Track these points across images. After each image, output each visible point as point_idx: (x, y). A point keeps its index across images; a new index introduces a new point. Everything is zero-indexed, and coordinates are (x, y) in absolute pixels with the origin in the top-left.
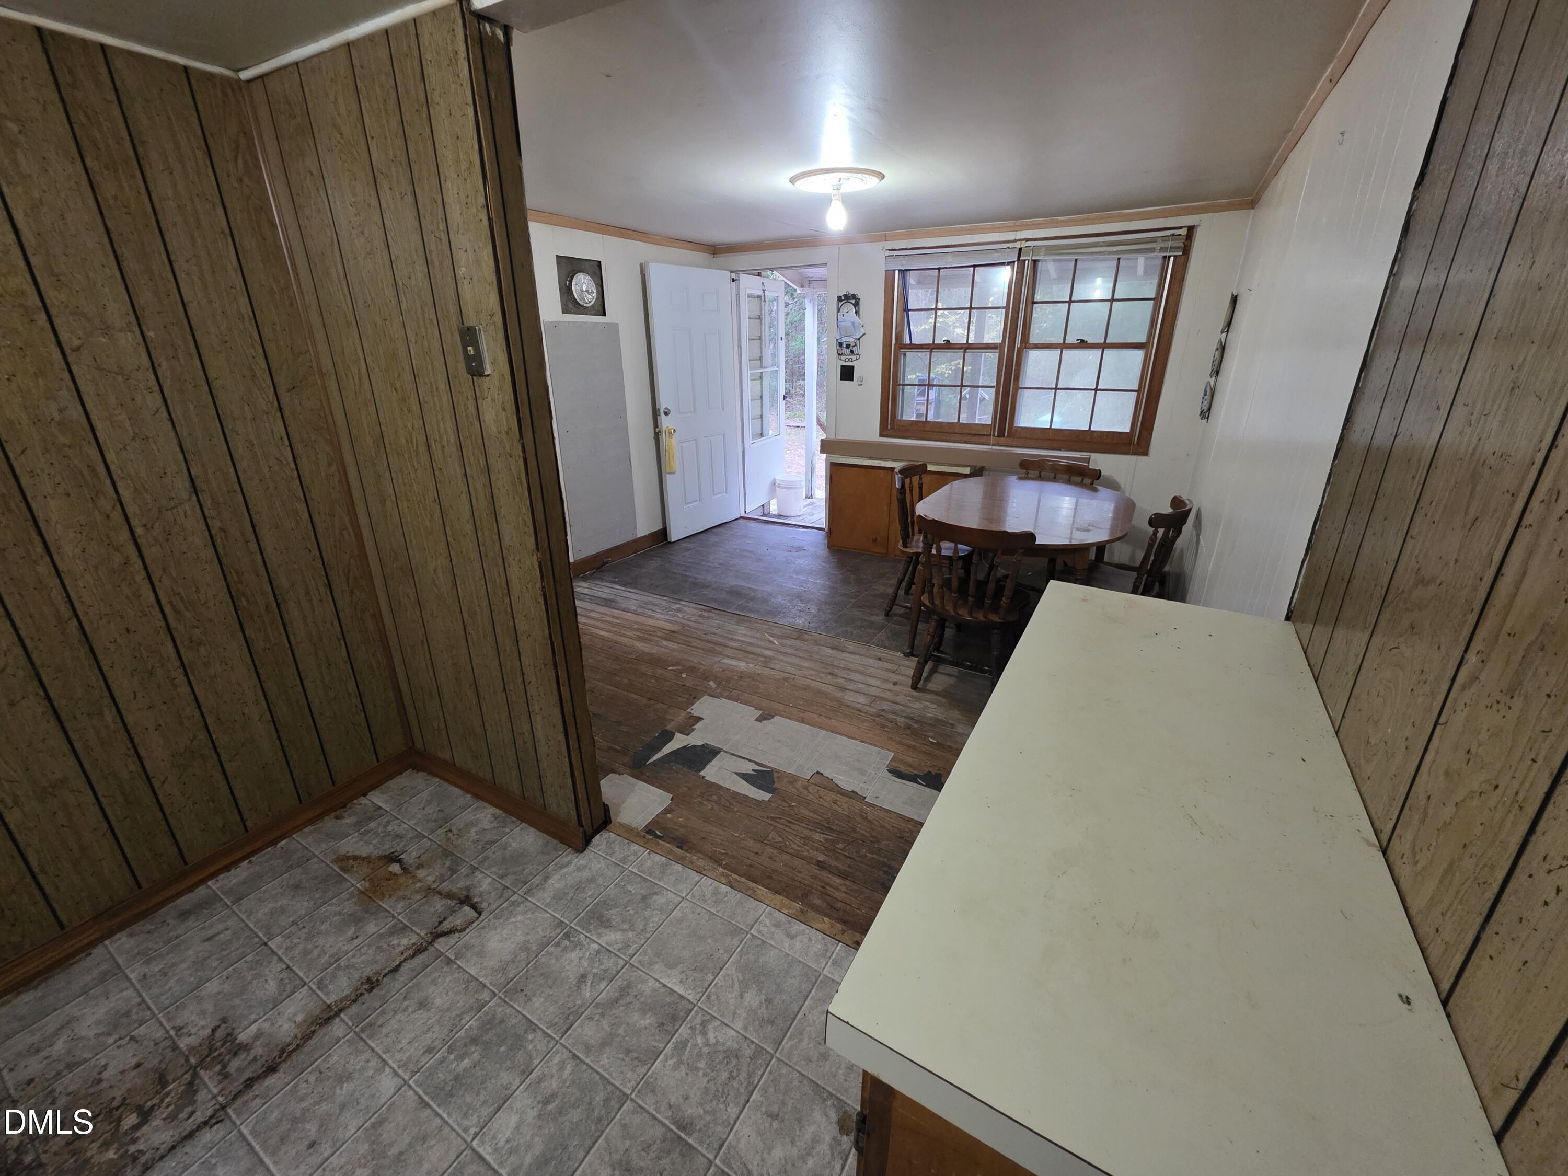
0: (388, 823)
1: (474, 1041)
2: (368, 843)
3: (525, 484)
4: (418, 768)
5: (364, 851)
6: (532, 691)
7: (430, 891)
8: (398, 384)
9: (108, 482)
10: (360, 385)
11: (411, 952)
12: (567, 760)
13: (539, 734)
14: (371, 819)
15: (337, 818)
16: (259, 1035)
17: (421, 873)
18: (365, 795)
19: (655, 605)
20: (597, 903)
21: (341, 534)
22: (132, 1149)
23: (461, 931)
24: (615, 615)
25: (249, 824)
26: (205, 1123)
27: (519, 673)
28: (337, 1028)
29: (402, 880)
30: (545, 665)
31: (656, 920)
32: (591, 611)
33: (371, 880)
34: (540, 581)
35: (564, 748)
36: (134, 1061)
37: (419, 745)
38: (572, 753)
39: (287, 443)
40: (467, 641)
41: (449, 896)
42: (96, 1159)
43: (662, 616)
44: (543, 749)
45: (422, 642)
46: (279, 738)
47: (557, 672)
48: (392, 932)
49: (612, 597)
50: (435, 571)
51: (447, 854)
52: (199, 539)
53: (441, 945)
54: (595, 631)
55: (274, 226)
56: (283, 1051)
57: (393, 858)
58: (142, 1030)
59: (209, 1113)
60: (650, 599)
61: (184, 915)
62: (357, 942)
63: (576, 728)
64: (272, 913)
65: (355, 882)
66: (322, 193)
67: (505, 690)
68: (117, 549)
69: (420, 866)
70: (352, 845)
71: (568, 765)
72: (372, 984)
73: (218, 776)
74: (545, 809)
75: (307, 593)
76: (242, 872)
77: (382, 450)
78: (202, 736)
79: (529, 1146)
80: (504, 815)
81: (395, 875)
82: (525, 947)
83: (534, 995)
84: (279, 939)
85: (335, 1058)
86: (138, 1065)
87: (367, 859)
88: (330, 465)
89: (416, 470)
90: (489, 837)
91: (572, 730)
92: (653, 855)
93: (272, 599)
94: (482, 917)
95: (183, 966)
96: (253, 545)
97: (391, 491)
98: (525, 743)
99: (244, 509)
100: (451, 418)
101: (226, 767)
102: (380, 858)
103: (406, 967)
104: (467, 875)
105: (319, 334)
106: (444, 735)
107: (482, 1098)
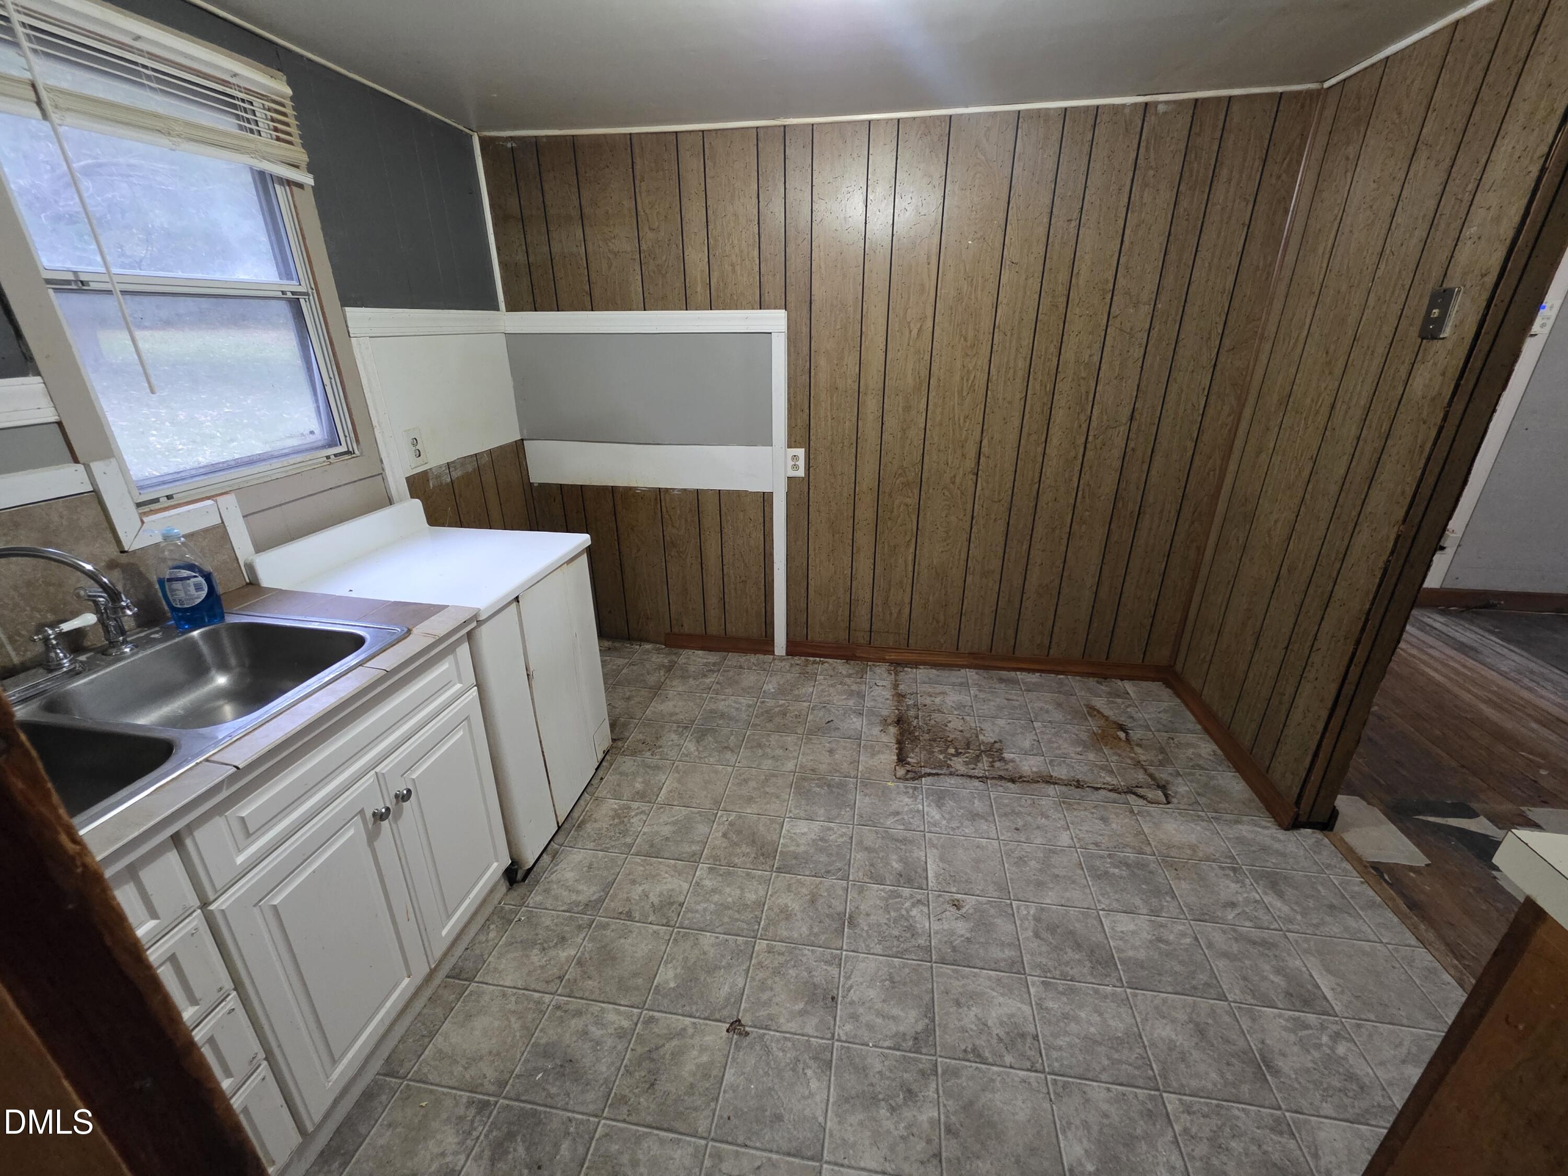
0: (1130, 705)
1: (1127, 865)
2: (1111, 709)
3: (1426, 454)
4: (1168, 685)
5: (1107, 712)
6: (1316, 658)
7: (1138, 764)
8: (1332, 347)
9: (1090, 404)
10: (1292, 349)
11: (1110, 787)
12: (1318, 737)
13: (1301, 702)
14: (1119, 696)
15: (1098, 682)
16: (1012, 761)
17: (1138, 750)
18: (1122, 680)
19: (1547, 680)
20: (1277, 873)
21: (1208, 474)
22: (949, 762)
23: (1149, 802)
24: (1468, 664)
25: (1051, 651)
26: (978, 778)
27: (1311, 638)
28: (1051, 790)
29: (1122, 744)
30: (1346, 638)
31: (1335, 929)
32: (1431, 647)
33: (1103, 731)
34: (1388, 553)
35: (1320, 726)
36: (961, 728)
37: (1178, 667)
38: (1327, 734)
39: (1206, 393)
40: (1273, 592)
41: (1151, 776)
42: (936, 754)
43: (1553, 697)
44: (1297, 716)
45: (1229, 582)
46: (1093, 607)
47: (1356, 650)
48: (1102, 768)
49: (1475, 645)
50: (1276, 522)
51: (1162, 751)
52: (1117, 453)
53: (1131, 798)
54: (1423, 667)
55: (1286, 211)
56: (1020, 777)
57: (1122, 728)
58: (967, 718)
59: (981, 775)
60: (1542, 670)
61: (1001, 680)
62: (1079, 757)
63: (1347, 714)
64: (1041, 709)
65: (1093, 725)
66: (1349, 175)
67: (1287, 648)
68: (1075, 448)
69: (1139, 745)
70: (1099, 703)
71: (1316, 743)
72: (1079, 785)
73: (1053, 610)
74: (1267, 772)
75: (1162, 511)
76: (1034, 678)
77: (1283, 407)
78: (1057, 581)
79: (1134, 948)
80: (1223, 757)
81: (1120, 739)
82: (1193, 848)
83: (1184, 879)
84: (1039, 724)
85: (1044, 803)
86: (961, 731)
87: (1107, 718)
88: (1229, 415)
89: (1307, 428)
90: (1201, 762)
91: (1340, 712)
92: (1366, 886)
93: (1137, 509)
94: (1168, 806)
95: (992, 703)
96: (1145, 467)
97: (1272, 445)
98: (1281, 703)
99: (1153, 438)
100: (1373, 382)
101: (1059, 607)
102: (1115, 723)
103: (1102, 792)
104: (1171, 774)
105: (1277, 305)
106: (1206, 666)
107: (1117, 896)
